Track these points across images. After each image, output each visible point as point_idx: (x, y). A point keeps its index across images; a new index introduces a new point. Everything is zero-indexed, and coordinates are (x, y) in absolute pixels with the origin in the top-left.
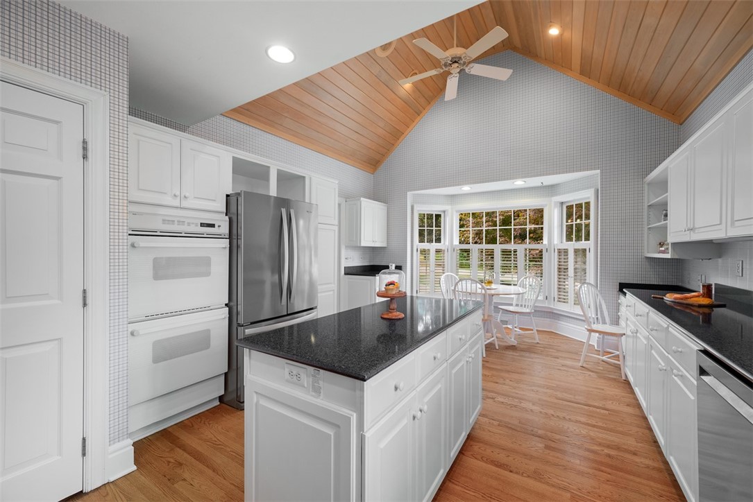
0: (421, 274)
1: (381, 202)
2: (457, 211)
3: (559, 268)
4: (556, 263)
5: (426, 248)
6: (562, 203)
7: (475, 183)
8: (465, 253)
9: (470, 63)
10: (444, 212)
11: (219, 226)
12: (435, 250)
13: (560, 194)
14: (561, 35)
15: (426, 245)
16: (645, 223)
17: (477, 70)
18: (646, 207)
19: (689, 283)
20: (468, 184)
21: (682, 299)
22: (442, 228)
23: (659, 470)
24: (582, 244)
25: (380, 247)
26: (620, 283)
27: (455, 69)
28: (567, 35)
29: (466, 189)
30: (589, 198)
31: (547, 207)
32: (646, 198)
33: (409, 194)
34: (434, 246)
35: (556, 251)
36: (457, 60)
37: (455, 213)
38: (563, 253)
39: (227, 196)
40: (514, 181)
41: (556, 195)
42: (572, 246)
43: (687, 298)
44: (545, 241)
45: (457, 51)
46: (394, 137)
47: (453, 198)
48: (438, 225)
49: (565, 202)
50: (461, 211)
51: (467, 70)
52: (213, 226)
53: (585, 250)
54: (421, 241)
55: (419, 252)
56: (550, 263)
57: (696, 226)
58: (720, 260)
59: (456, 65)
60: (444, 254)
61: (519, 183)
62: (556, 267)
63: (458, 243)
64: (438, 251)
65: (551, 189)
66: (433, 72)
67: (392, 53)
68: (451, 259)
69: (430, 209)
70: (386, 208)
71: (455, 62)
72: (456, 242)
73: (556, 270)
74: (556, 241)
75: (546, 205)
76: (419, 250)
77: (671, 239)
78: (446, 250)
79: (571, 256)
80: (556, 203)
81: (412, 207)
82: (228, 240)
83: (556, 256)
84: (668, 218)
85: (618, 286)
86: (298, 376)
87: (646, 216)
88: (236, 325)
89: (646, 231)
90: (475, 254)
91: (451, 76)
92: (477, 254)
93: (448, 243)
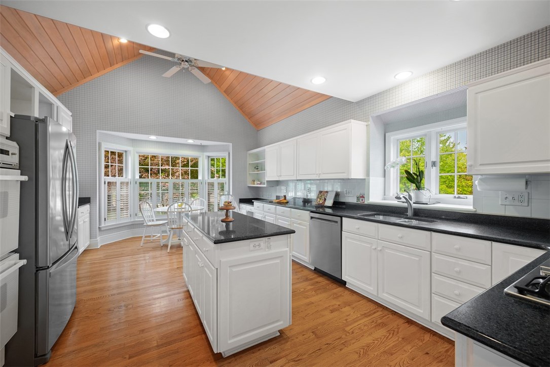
0: (108, 204)
2: (137, 153)
4: (207, 191)
5: (112, 181)
6: (209, 157)
8: (146, 186)
10: (126, 151)
11: (12, 154)
12: (119, 182)
13: (208, 152)
15: (110, 179)
16: (248, 171)
18: (248, 164)
19: (262, 196)
20: (155, 135)
21: (278, 200)
22: (124, 165)
24: (221, 180)
26: (240, 199)
27: (186, 65)
29: (153, 138)
30: (225, 156)
32: (248, 160)
33: (98, 132)
34: (118, 180)
35: (207, 183)
37: (136, 154)
38: (211, 185)
40: (187, 139)
41: (206, 152)
42: (215, 181)
43: (280, 201)
44: (200, 177)
47: (134, 141)
48: (121, 162)
49: (211, 157)
50: (140, 153)
52: (8, 153)
53: (224, 184)
54: (107, 175)
56: (203, 189)
60: (127, 186)
61: (191, 141)
62: (207, 192)
63: (138, 177)
64: (122, 183)
65: (203, 148)
66: (169, 58)
68: (133, 190)
69: (113, 148)
71: (186, 61)
72: (137, 176)
73: (207, 194)
74: (206, 178)
75: (200, 157)
76: (106, 183)
77: (267, 179)
78: (129, 183)
79: (216, 186)
80: (206, 156)
81: (100, 144)
82: (20, 171)
83: (207, 187)
84: (265, 170)
85: (238, 200)
86: (259, 245)
87: (248, 168)
88: (35, 271)
89: (248, 175)
90: (154, 186)
91: (178, 66)
92: (156, 185)
93: (130, 177)
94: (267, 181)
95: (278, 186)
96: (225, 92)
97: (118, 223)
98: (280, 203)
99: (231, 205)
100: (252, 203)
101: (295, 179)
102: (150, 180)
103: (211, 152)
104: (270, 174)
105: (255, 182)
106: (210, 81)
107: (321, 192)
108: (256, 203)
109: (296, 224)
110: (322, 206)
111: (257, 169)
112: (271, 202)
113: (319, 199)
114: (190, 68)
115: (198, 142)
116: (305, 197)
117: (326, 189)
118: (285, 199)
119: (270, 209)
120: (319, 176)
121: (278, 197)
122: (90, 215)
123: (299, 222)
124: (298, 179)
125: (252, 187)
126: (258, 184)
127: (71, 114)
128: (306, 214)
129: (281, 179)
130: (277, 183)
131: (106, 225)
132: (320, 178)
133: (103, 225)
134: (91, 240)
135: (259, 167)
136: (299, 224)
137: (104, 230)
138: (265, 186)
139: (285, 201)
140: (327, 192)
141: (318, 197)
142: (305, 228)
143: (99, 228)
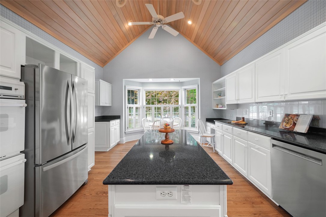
0: (130, 119)
1: (109, 83)
2: (145, 90)
3: (185, 114)
4: (184, 112)
5: (132, 107)
6: (185, 89)
7: (155, 78)
8: (149, 109)
9: (164, 24)
10: (139, 90)
11: (16, 89)
12: (135, 108)
14: (192, 25)
15: (131, 105)
16: (213, 97)
17: (167, 28)
18: (213, 92)
19: (225, 117)
20: (152, 78)
21: (237, 122)
22: (138, 97)
23: (243, 181)
24: (193, 105)
25: (109, 106)
26: (206, 119)
27: (159, 25)
28: (194, 25)
29: (151, 80)
30: (195, 88)
31: (180, 90)
32: (213, 89)
33: (124, 80)
34: (134, 106)
35: (184, 107)
36: (160, 21)
38: (186, 108)
39: (22, 66)
40: (170, 79)
41: (183, 86)
42: (189, 106)
43: (239, 122)
44: (180, 103)
45: (161, 17)
46: (116, 50)
47: (143, 84)
49: (186, 89)
51: (163, 27)
52: (10, 89)
53: (195, 107)
54: (129, 103)
55: (128, 108)
56: (182, 111)
57: (240, 99)
58: (237, 109)
59: (159, 23)
60: (139, 109)
61: (172, 80)
64: (137, 108)
65: (181, 84)
66: (148, 23)
67: (123, 7)
68: (142, 112)
69: (133, 88)
70: (111, 86)
71: (159, 22)
72: (145, 104)
73: (184, 115)
74: (184, 103)
76: (128, 107)
77: (227, 103)
78: (140, 108)
79: (190, 109)
80: (183, 89)
81: (125, 87)
82: (25, 100)
83: (184, 110)
84: (224, 96)
85: (206, 120)
86: (170, 194)
87: (213, 95)
88: (34, 167)
89: (213, 100)
90: (153, 109)
91: (155, 27)
92: (154, 109)
93: (141, 104)
94: (227, 105)
95: (238, 109)
96: (194, 42)
97: (134, 130)
98: (237, 125)
99: (170, 128)
100: (214, 123)
101: (254, 101)
102: (151, 106)
103: (186, 86)
104: (230, 98)
105: (219, 106)
106: (178, 33)
107: (287, 115)
108: (217, 123)
109: (253, 147)
110: (290, 132)
111: (220, 95)
112: (229, 123)
113: (284, 124)
114: (163, 26)
115: (177, 80)
116: (267, 120)
117: (295, 112)
118: (244, 120)
119: (227, 129)
120: (285, 98)
121: (238, 119)
122: (120, 125)
123: (258, 146)
124: (257, 101)
125: (216, 109)
126: (220, 107)
127: (94, 69)
128: (267, 141)
129: (239, 102)
130: (237, 106)
131: (128, 131)
132: (286, 99)
133: (127, 131)
134: (121, 139)
135: (221, 94)
136: (258, 149)
137: (127, 134)
138: (225, 109)
139: (244, 123)
140: (298, 115)
141: (284, 121)
142: (265, 155)
143: (125, 132)
